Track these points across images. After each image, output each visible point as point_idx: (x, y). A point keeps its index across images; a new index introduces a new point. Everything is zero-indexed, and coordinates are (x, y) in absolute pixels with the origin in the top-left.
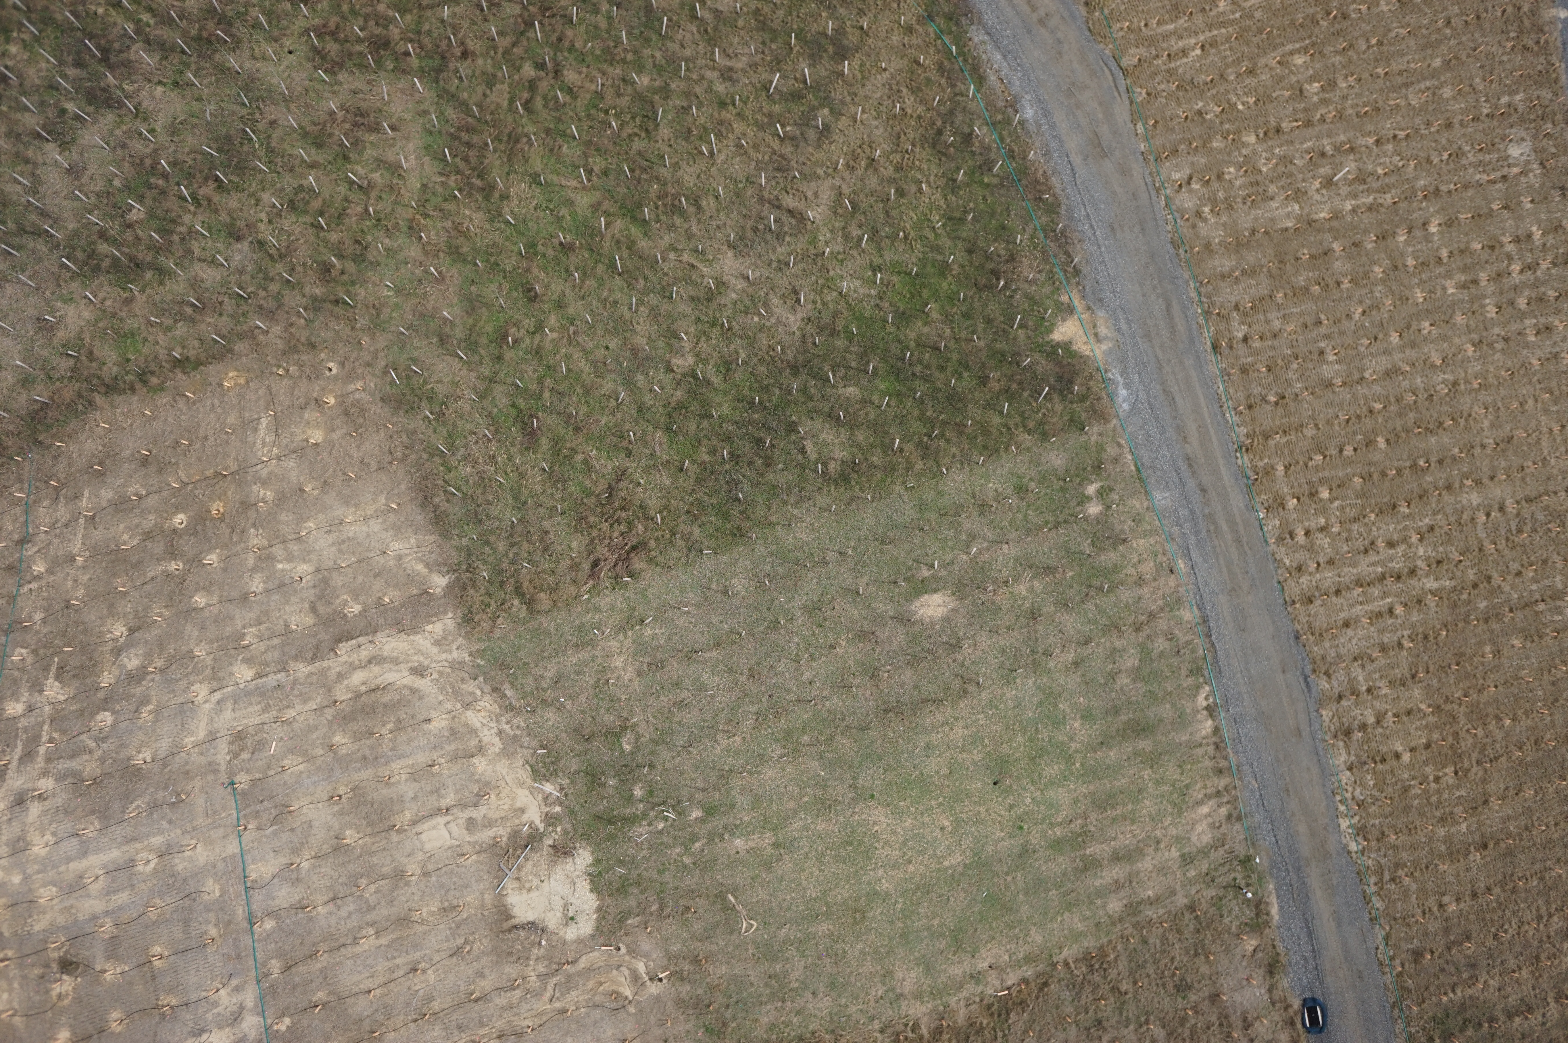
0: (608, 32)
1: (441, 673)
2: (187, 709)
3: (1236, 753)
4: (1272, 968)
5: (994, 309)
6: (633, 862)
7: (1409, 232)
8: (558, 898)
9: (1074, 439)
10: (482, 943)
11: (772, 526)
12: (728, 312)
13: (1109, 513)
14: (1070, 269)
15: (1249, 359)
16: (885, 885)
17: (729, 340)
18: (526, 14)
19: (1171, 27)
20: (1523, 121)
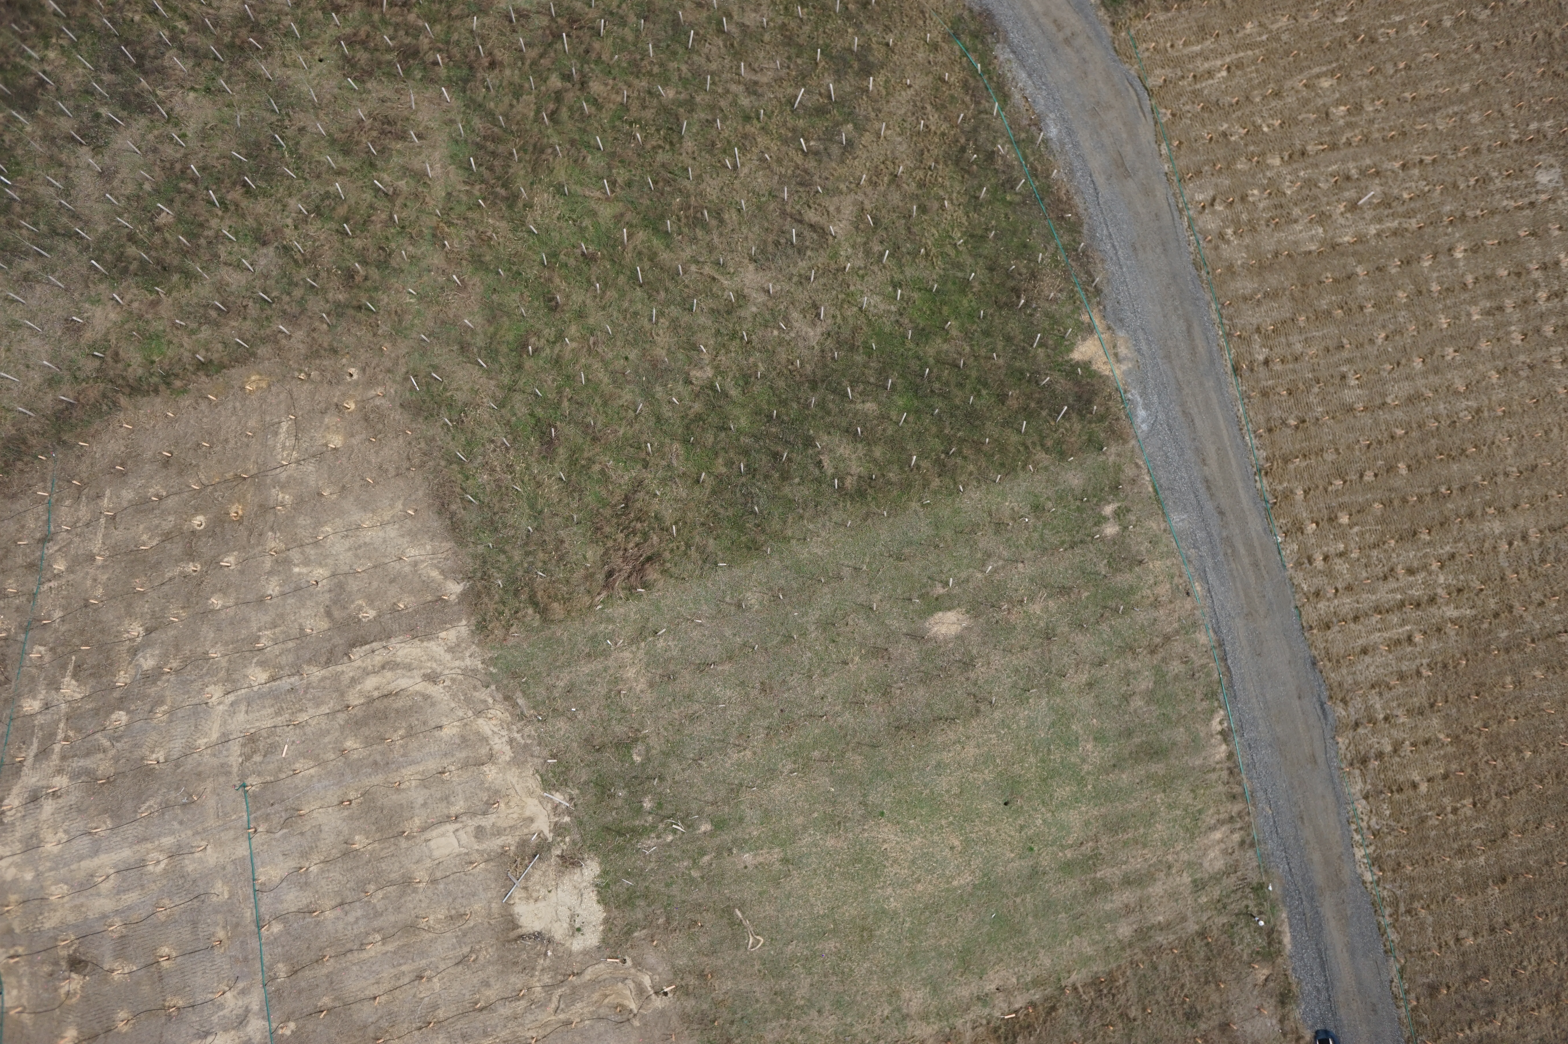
0: (635, 45)
1: (453, 680)
2: (201, 710)
3: (1250, 778)
4: (1284, 998)
5: (1014, 327)
6: (641, 874)
7: (1434, 258)
8: (565, 909)
9: (1092, 459)
10: (488, 953)
11: (787, 540)
12: (747, 325)
13: (1126, 534)
14: (1091, 289)
15: (1270, 382)
16: (893, 904)
17: (749, 354)
18: (554, 26)
19: (1197, 48)
20: (1552, 147)
